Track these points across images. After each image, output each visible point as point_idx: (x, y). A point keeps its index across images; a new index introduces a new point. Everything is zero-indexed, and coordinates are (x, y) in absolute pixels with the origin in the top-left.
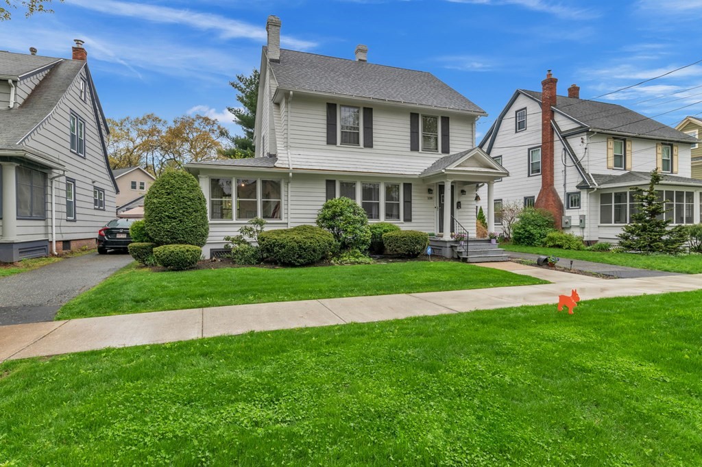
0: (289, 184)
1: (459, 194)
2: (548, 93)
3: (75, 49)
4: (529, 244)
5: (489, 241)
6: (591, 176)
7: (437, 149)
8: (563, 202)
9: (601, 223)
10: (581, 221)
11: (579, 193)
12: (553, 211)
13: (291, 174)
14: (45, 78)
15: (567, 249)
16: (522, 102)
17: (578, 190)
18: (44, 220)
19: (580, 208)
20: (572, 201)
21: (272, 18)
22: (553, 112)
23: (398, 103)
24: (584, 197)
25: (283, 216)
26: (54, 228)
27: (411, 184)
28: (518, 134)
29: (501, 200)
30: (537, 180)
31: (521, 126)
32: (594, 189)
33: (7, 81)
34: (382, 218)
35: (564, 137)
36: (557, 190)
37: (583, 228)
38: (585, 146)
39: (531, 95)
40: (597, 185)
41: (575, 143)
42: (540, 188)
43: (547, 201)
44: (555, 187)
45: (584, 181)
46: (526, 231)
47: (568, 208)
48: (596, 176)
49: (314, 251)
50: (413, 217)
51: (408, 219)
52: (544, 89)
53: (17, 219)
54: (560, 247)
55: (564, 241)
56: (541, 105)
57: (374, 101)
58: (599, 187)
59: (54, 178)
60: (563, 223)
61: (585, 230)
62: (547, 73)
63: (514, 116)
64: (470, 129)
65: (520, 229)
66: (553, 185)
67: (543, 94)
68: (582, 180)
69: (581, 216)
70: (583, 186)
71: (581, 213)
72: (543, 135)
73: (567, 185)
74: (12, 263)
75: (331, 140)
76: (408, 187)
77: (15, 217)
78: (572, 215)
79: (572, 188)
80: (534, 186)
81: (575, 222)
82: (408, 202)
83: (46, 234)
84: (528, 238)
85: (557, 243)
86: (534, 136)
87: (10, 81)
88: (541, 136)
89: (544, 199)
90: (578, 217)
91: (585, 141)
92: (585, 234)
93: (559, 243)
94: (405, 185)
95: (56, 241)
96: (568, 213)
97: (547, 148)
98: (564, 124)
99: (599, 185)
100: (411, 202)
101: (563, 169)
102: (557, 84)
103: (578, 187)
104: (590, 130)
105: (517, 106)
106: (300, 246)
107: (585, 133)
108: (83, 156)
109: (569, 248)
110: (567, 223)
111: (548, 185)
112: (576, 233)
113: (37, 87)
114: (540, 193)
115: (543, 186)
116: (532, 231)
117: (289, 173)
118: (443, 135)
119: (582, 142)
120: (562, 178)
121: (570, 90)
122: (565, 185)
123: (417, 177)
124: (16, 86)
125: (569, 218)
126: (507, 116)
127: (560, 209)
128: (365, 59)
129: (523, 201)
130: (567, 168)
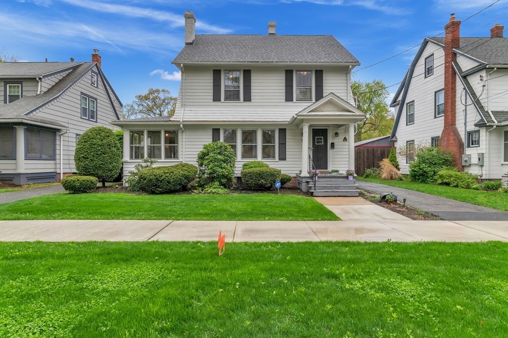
0: (184, 133)
1: (333, 136)
2: (450, 36)
3: (93, 55)
4: (423, 181)
5: (347, 177)
6: (490, 113)
7: (311, 98)
8: (464, 141)
9: (505, 161)
10: (479, 159)
11: (478, 131)
12: (454, 149)
13: (181, 126)
14: (68, 75)
15: (455, 186)
16: (430, 49)
17: (477, 128)
18: (55, 160)
19: (479, 146)
20: (472, 141)
21: (188, 13)
22: (455, 54)
23: (270, 63)
24: (484, 135)
25: (180, 156)
26: (62, 165)
27: (285, 129)
28: (428, 79)
29: (413, 141)
30: (441, 120)
31: (429, 71)
32: (493, 126)
33: (36, 78)
34: (260, 158)
35: (465, 77)
36: (459, 130)
37: (482, 166)
38: (483, 83)
39: (437, 41)
40: (496, 122)
41: (474, 81)
42: (443, 128)
43: (448, 140)
44: (457, 126)
45: (482, 120)
46: (421, 169)
47: (469, 146)
48: (495, 113)
49: (169, 182)
50: (287, 156)
51: (283, 158)
52: (446, 33)
53: (25, 159)
54: (448, 184)
55: (452, 179)
56: (445, 48)
57: (249, 63)
58: (499, 124)
59: (62, 135)
60: (463, 161)
61: (484, 168)
62: (451, 17)
63: (424, 63)
64: (345, 78)
65: (415, 167)
66: (455, 124)
67: (446, 38)
68: (480, 118)
69: (479, 154)
70: (480, 125)
71: (480, 151)
72: (445, 78)
73: (467, 124)
74: (20, 186)
75: (216, 98)
76: (283, 131)
77: (24, 159)
78: (472, 153)
79: (471, 127)
80: (437, 127)
81: (475, 160)
82: (283, 144)
83: (56, 168)
84: (422, 175)
85: (445, 181)
86: (438, 80)
87: (37, 79)
88: (443, 79)
89: (446, 139)
90: (477, 155)
91: (485, 79)
92: (484, 172)
93: (447, 181)
94: (280, 130)
95: (63, 173)
96: (468, 151)
97: (450, 90)
98: (466, 64)
99: (498, 122)
100: (285, 144)
101: (464, 109)
102: (461, 26)
103: (476, 125)
104: (487, 67)
105: (426, 53)
106: (157, 178)
107: (484, 71)
108: (95, 120)
109: (457, 186)
110: (466, 161)
111: (450, 124)
112: (474, 171)
113: (60, 81)
114: (443, 133)
115: (445, 126)
116: (425, 169)
117: (180, 125)
118: (316, 86)
119: (481, 80)
120: (463, 117)
121: (492, 31)
122: (465, 124)
123: (287, 123)
124: (41, 81)
125: (469, 156)
126: (418, 64)
127: (460, 148)
128: (274, 32)
129: (430, 141)
130: (468, 107)
